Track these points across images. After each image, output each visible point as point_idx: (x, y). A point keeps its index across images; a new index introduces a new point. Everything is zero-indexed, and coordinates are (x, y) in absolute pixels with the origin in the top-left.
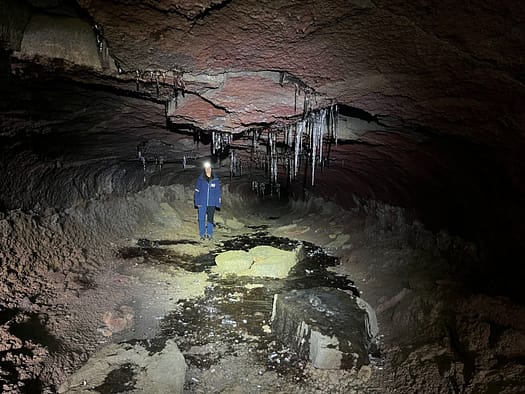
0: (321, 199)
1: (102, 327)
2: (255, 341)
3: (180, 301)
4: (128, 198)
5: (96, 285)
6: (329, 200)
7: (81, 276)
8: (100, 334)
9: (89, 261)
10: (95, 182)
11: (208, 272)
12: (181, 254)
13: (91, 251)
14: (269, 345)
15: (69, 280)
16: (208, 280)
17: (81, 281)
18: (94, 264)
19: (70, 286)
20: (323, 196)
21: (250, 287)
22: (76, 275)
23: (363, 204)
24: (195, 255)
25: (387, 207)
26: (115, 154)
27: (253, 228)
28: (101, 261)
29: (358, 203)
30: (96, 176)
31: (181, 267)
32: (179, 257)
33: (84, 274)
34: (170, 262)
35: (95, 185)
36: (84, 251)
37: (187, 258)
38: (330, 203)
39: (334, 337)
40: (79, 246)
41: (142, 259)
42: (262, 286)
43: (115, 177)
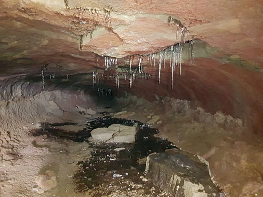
0: (135, 97)
1: (36, 187)
2: (140, 188)
3: (79, 163)
4: (30, 99)
5: (22, 156)
6: (140, 97)
7: (10, 150)
8: (35, 192)
9: (12, 139)
10: (11, 90)
11: (87, 142)
12: (68, 131)
13: (12, 133)
14: (151, 190)
15: (3, 154)
16: (89, 147)
17: (11, 154)
18: (16, 141)
19: (4, 157)
20: (136, 95)
21: (118, 150)
22: (7, 150)
23: (161, 99)
24: (76, 132)
25: (178, 101)
26: (26, 72)
27: (101, 113)
28: (19, 139)
29: (158, 98)
30: (12, 86)
31: (71, 139)
32: (67, 133)
33: (12, 149)
34: (63, 137)
35: (11, 92)
36: (8, 133)
37: (71, 133)
38: (141, 99)
39: (200, 185)
40: (5, 130)
41: (45, 136)
42: (124, 149)
43: (23, 86)
